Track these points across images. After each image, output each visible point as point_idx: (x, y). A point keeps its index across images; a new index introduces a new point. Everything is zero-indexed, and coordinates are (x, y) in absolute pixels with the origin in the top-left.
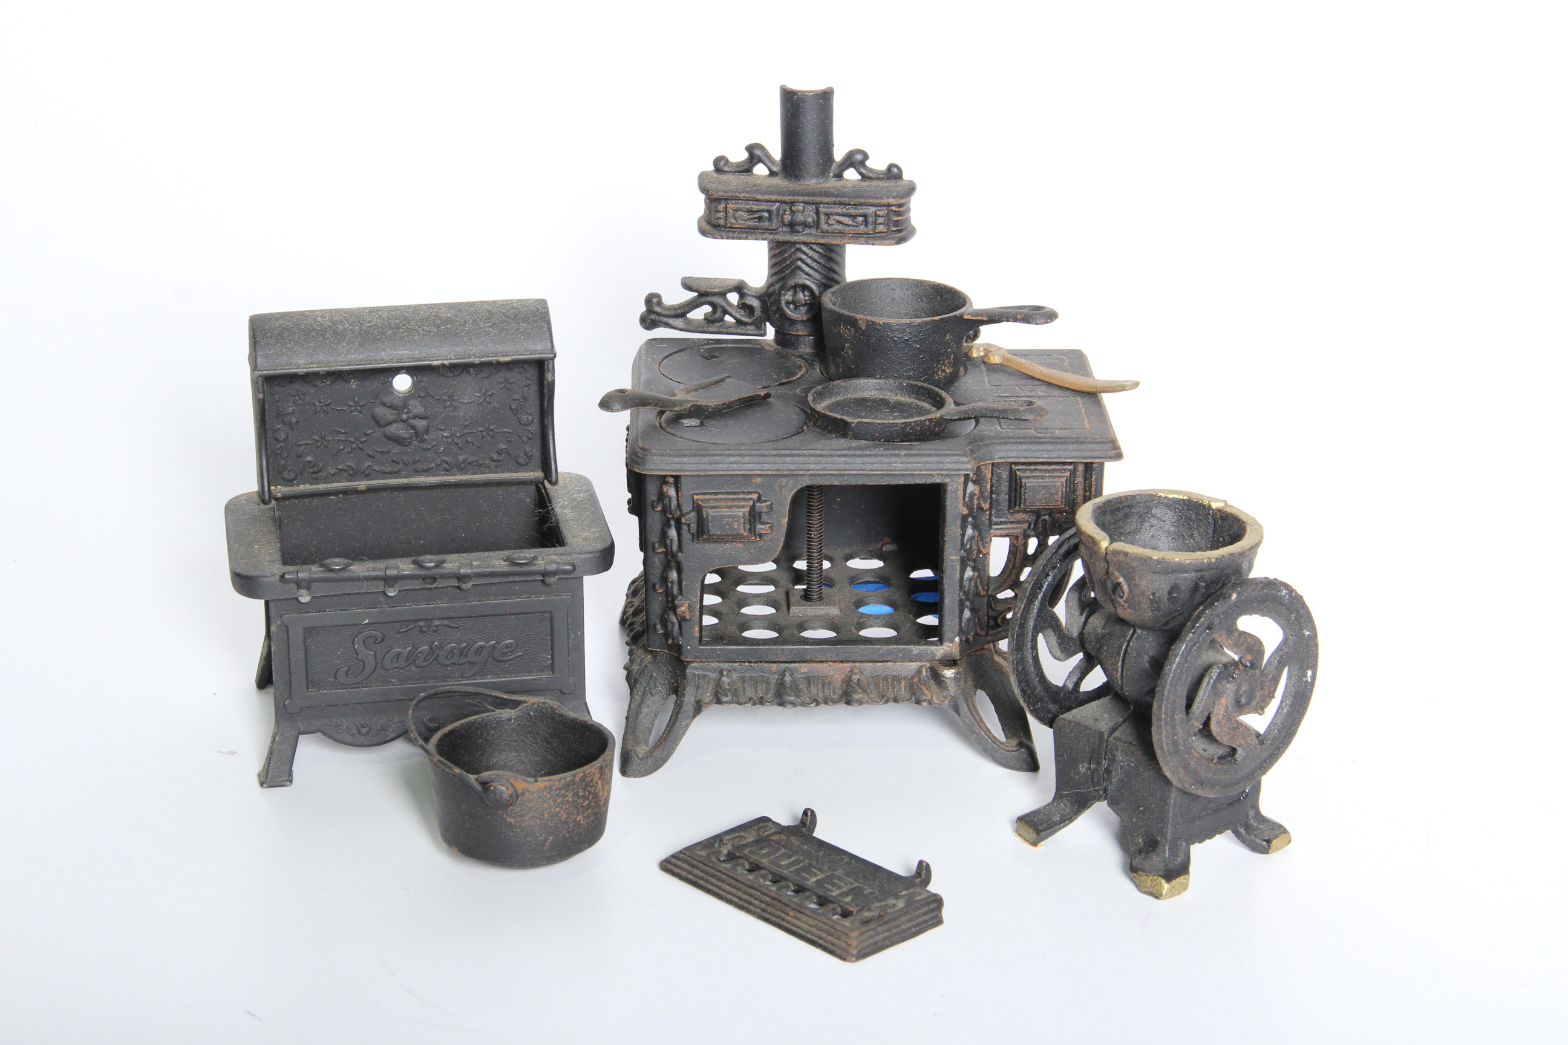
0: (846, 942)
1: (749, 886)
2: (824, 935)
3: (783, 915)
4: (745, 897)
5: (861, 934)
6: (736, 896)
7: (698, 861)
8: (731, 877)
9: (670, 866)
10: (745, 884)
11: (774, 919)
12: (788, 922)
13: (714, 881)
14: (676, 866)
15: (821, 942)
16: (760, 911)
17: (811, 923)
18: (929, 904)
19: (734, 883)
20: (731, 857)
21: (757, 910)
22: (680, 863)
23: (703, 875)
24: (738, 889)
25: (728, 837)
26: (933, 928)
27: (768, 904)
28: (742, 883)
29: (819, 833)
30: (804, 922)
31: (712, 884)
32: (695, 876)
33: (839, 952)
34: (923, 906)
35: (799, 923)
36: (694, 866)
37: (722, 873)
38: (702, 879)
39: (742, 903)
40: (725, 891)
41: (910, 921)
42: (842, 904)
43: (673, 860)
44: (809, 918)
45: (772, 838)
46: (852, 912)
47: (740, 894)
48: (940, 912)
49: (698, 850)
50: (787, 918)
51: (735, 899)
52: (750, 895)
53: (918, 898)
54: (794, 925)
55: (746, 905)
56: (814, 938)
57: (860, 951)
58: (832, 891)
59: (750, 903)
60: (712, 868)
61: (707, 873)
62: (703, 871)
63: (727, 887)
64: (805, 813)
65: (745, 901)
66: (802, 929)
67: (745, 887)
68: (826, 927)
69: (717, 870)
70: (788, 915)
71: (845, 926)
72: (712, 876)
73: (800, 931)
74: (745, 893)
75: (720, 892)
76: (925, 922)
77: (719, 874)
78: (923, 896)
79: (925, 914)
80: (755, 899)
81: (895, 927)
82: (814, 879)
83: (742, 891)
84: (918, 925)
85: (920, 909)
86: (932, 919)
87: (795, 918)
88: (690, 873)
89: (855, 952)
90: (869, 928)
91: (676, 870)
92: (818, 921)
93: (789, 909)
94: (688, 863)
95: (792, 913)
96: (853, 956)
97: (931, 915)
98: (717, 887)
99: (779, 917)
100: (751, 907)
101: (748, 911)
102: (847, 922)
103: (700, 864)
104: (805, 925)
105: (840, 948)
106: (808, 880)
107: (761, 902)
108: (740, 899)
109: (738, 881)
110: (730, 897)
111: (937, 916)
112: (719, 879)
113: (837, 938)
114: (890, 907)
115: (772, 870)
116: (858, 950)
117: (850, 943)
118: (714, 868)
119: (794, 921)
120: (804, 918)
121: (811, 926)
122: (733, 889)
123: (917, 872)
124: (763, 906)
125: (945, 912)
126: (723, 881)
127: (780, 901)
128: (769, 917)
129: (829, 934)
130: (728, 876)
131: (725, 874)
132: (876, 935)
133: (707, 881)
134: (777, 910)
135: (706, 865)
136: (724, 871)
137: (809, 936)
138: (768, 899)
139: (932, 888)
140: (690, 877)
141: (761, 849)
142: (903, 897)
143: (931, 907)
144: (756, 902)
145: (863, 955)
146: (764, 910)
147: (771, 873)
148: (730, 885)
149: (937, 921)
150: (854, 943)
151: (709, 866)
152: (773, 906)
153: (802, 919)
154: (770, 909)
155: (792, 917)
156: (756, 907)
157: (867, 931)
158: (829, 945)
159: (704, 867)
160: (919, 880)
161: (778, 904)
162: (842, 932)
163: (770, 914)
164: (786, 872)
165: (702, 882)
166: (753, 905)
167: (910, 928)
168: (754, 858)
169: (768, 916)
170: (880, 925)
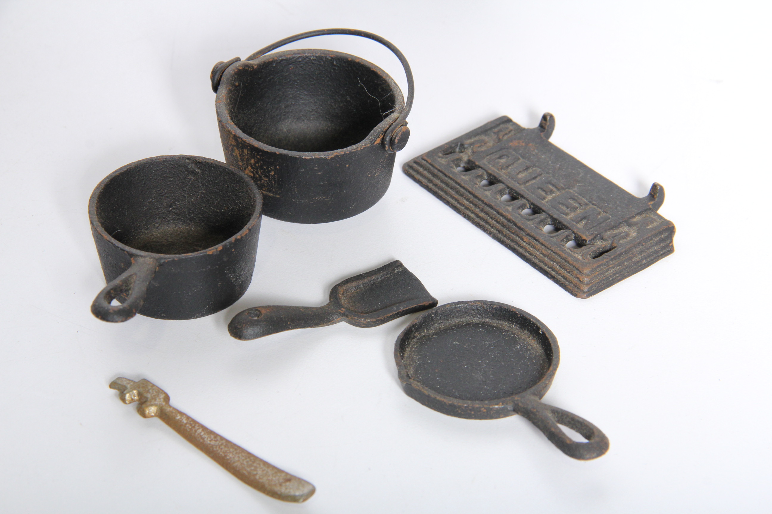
0: (578, 278)
1: (486, 204)
2: (557, 267)
3: (517, 239)
4: (482, 214)
5: (593, 271)
6: (473, 212)
7: (439, 170)
8: (469, 192)
9: (411, 171)
10: (483, 201)
11: (508, 242)
12: (522, 247)
13: (453, 193)
14: (418, 172)
15: (553, 273)
16: (495, 232)
17: (545, 252)
18: (660, 233)
19: (472, 198)
20: (470, 167)
21: (492, 230)
22: (421, 170)
23: (443, 185)
24: (476, 205)
25: (469, 141)
26: (663, 257)
27: (504, 226)
28: (479, 199)
29: (555, 139)
30: (538, 250)
31: (452, 197)
32: (435, 185)
33: (570, 287)
34: (655, 235)
35: (533, 250)
36: (434, 175)
37: (461, 186)
38: (442, 190)
39: (478, 220)
40: (463, 206)
41: (641, 253)
42: (575, 231)
43: (415, 166)
44: (543, 247)
45: (511, 144)
46: (586, 241)
47: (477, 210)
48: (671, 241)
49: (439, 157)
50: (521, 242)
51: (472, 216)
52: (486, 213)
53: (650, 226)
54: (528, 252)
55: (482, 223)
56: (546, 268)
57: (591, 287)
58: (567, 214)
59: (487, 222)
60: (452, 179)
61: (447, 185)
62: (442, 181)
63: (466, 202)
64: (544, 117)
65: (482, 219)
66: (536, 257)
67: (483, 205)
68: (559, 259)
69: (456, 183)
70: (522, 239)
71: (577, 260)
72: (451, 188)
73: (534, 259)
74: (482, 210)
75: (458, 206)
76: (656, 252)
77: (458, 187)
78: (656, 224)
79: (657, 244)
80: (491, 218)
81: (627, 260)
82: (549, 197)
83: (479, 208)
84: (649, 255)
85: (651, 239)
86: (663, 248)
87: (529, 244)
88: (430, 181)
89: (586, 289)
90: (600, 263)
91: (418, 177)
92: (552, 251)
93: (524, 234)
94: (430, 172)
95: (526, 239)
96: (584, 292)
97: (662, 244)
98: (456, 200)
99: (513, 241)
100: (487, 226)
101: (485, 230)
102: (578, 255)
103: (441, 174)
104: (538, 253)
105: (572, 283)
106: (544, 198)
107: (498, 222)
108: (478, 216)
109: (476, 197)
110: (467, 212)
111: (668, 245)
112: (458, 192)
113: (569, 272)
114: (623, 238)
115: (510, 185)
116: (589, 287)
117: (581, 279)
118: (453, 180)
119: (528, 247)
120: (539, 246)
121: (544, 255)
122: (471, 205)
123: (650, 194)
124: (499, 226)
125: (677, 240)
126: (462, 195)
127: (515, 225)
128: (505, 239)
129: (562, 266)
130: (467, 190)
131: (463, 188)
132: (608, 270)
133: (446, 193)
134: (512, 233)
135: (446, 175)
136: (462, 184)
137: (542, 266)
138: (504, 220)
139: (664, 211)
140: (430, 185)
141: (500, 157)
142: (636, 224)
143: (663, 236)
144: (493, 222)
145: (593, 291)
146: (499, 231)
147: (508, 187)
148: (468, 200)
149: (668, 250)
150: (586, 280)
151: (449, 177)
152: (508, 229)
153: (537, 247)
154: (505, 231)
155: (527, 243)
156: (492, 227)
157: (599, 266)
158: (560, 278)
159: (443, 177)
160: (652, 203)
161: (514, 227)
162: (574, 267)
163: (505, 236)
164: (522, 187)
165: (441, 193)
166: (490, 224)
167: (641, 260)
168: (493, 170)
169: (503, 238)
170: (612, 260)
